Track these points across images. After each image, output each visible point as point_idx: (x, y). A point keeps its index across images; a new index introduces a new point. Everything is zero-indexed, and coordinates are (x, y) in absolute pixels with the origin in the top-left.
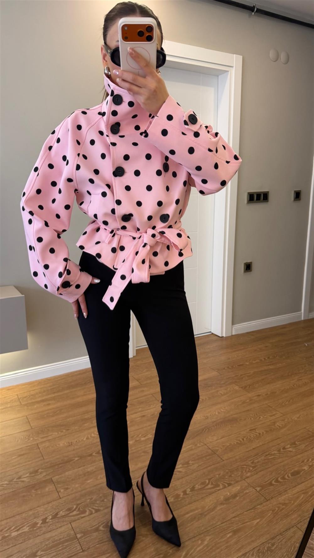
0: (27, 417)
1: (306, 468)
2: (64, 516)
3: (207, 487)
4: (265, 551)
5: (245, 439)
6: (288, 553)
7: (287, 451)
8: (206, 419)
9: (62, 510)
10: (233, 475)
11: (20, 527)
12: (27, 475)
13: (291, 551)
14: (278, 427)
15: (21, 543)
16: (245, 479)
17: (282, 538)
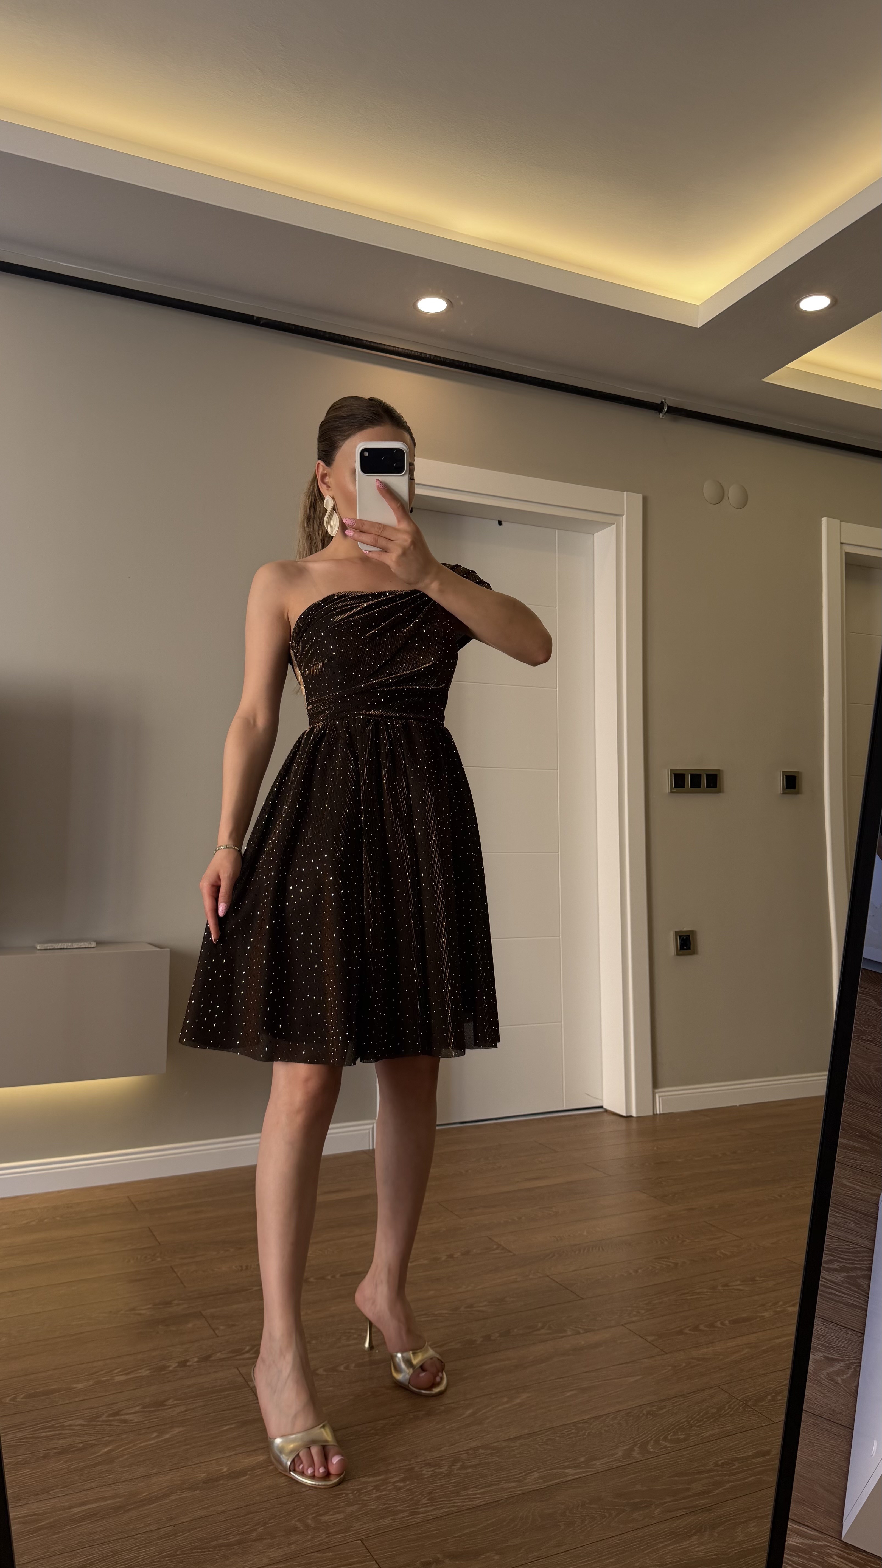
0: (150, 1231)
1: (766, 1314)
2: (223, 1359)
3: (535, 1333)
4: (641, 1415)
5: (640, 1271)
6: (690, 1419)
7: (733, 1289)
8: (557, 1240)
9: (220, 1351)
10: (598, 1319)
11: (132, 1370)
12: (150, 1306)
13: (698, 1417)
14: (722, 1256)
15: (134, 1390)
16: (626, 1324)
17: (683, 1400)
